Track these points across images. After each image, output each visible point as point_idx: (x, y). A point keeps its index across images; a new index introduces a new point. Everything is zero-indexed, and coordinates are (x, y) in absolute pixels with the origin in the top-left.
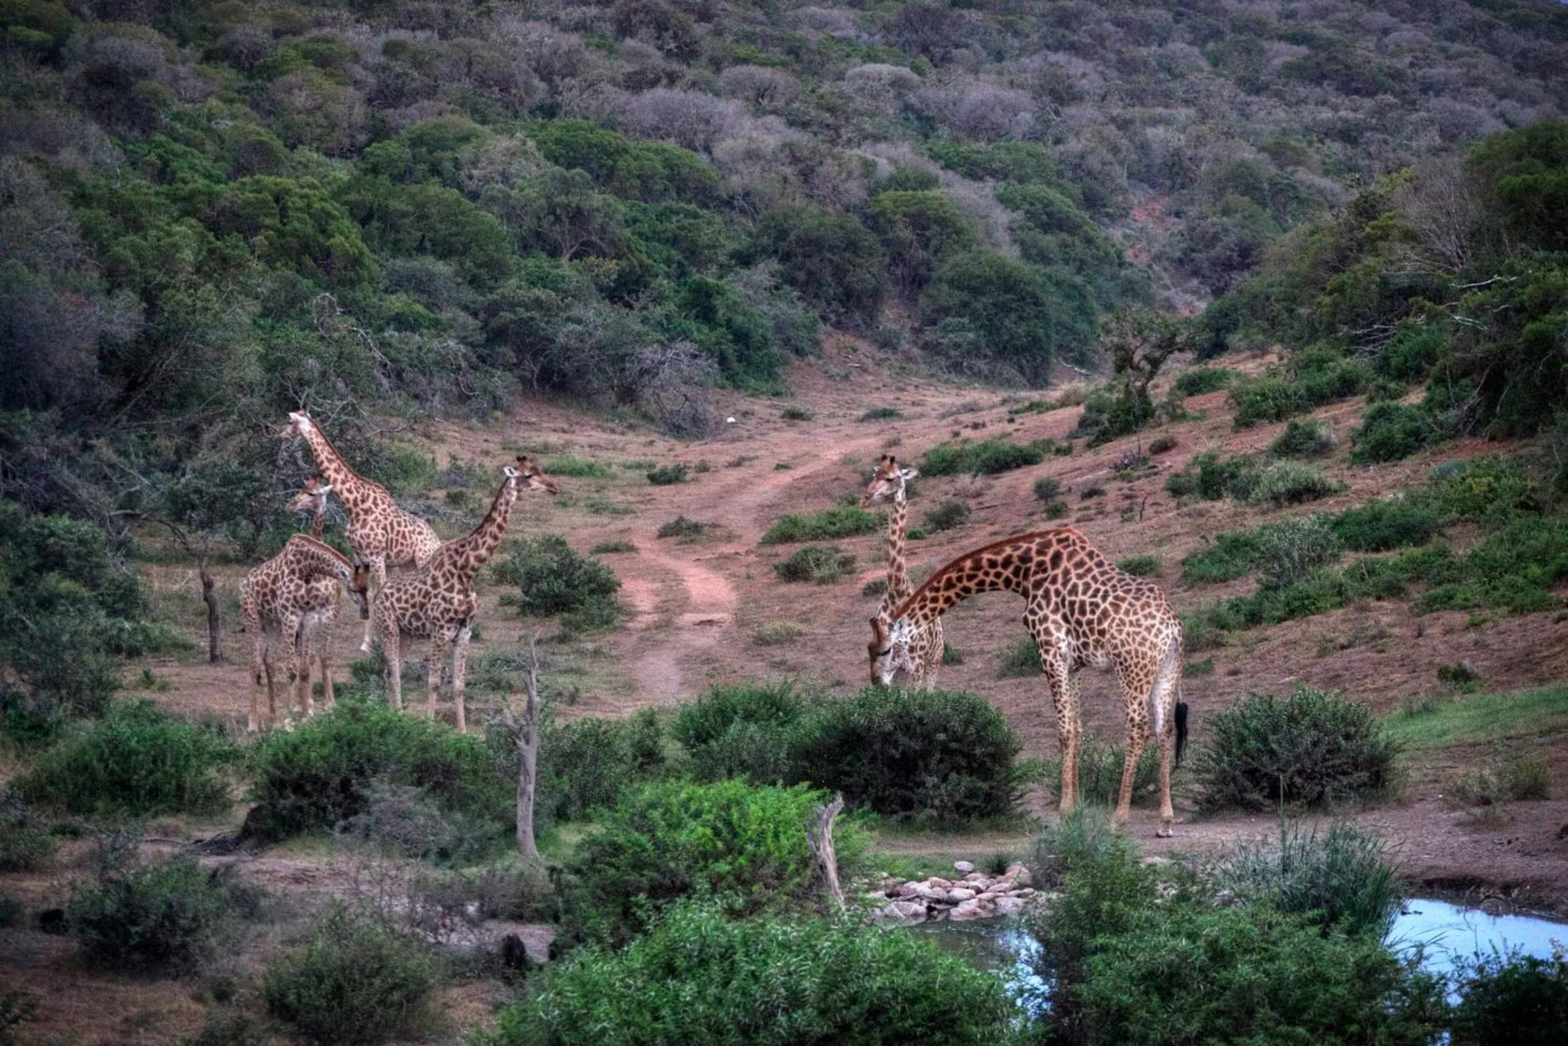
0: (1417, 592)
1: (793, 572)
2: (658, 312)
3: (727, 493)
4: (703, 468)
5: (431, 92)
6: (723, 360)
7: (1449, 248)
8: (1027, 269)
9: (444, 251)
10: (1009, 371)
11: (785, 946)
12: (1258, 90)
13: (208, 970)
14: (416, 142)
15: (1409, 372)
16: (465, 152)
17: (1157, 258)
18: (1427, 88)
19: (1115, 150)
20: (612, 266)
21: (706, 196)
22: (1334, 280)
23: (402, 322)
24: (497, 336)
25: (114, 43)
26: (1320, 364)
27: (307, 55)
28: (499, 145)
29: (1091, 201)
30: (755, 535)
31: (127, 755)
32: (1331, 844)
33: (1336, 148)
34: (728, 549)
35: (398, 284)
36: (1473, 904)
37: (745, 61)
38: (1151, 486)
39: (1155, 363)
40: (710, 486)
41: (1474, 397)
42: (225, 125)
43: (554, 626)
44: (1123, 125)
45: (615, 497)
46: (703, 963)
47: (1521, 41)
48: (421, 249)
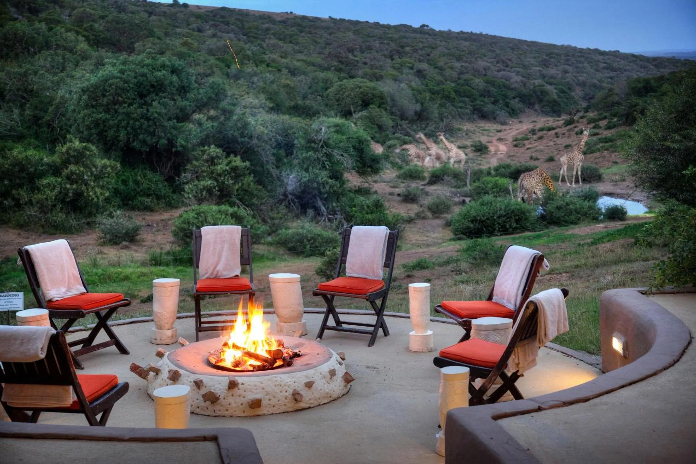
0: (611, 150)
1: (516, 146)
2: (500, 106)
3: (508, 134)
4: (505, 130)
5: (467, 73)
6: (510, 114)
7: (623, 96)
8: (558, 99)
9: (467, 97)
10: (555, 115)
11: (500, 202)
12: (598, 71)
13: (420, 203)
14: (465, 80)
15: (615, 116)
16: (472, 82)
17: (580, 97)
18: (625, 70)
19: (574, 80)
20: (493, 99)
21: (509, 88)
22: (605, 101)
23: (461, 107)
24: (475, 110)
25: (421, 66)
26: (601, 114)
27: (449, 67)
28: (477, 80)
29: (570, 89)
30: (511, 140)
31: (412, 172)
32: (589, 188)
33: (610, 80)
34: (507, 142)
35: (460, 102)
36: (612, 197)
37: (516, 67)
38: (573, 133)
39: (575, 114)
40: (506, 133)
41: (624, 120)
42: (436, 78)
43: (479, 154)
44: (575, 76)
45: (491, 134)
46: (488, 204)
47: (641, 63)
48: (464, 96)
